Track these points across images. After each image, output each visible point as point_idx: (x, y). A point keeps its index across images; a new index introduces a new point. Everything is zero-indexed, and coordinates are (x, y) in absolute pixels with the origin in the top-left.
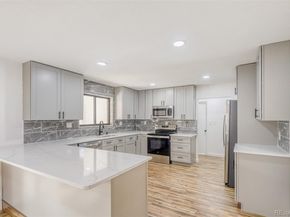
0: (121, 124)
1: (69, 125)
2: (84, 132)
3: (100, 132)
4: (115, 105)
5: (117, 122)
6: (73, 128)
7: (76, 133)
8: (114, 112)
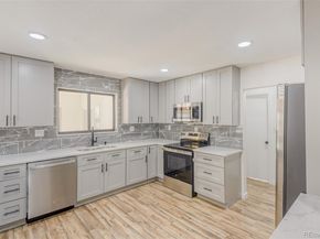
0: (132, 129)
1: (39, 133)
2: (66, 142)
3: (93, 142)
4: (120, 105)
5: (126, 127)
6: (46, 137)
7: (52, 143)
8: (120, 114)
